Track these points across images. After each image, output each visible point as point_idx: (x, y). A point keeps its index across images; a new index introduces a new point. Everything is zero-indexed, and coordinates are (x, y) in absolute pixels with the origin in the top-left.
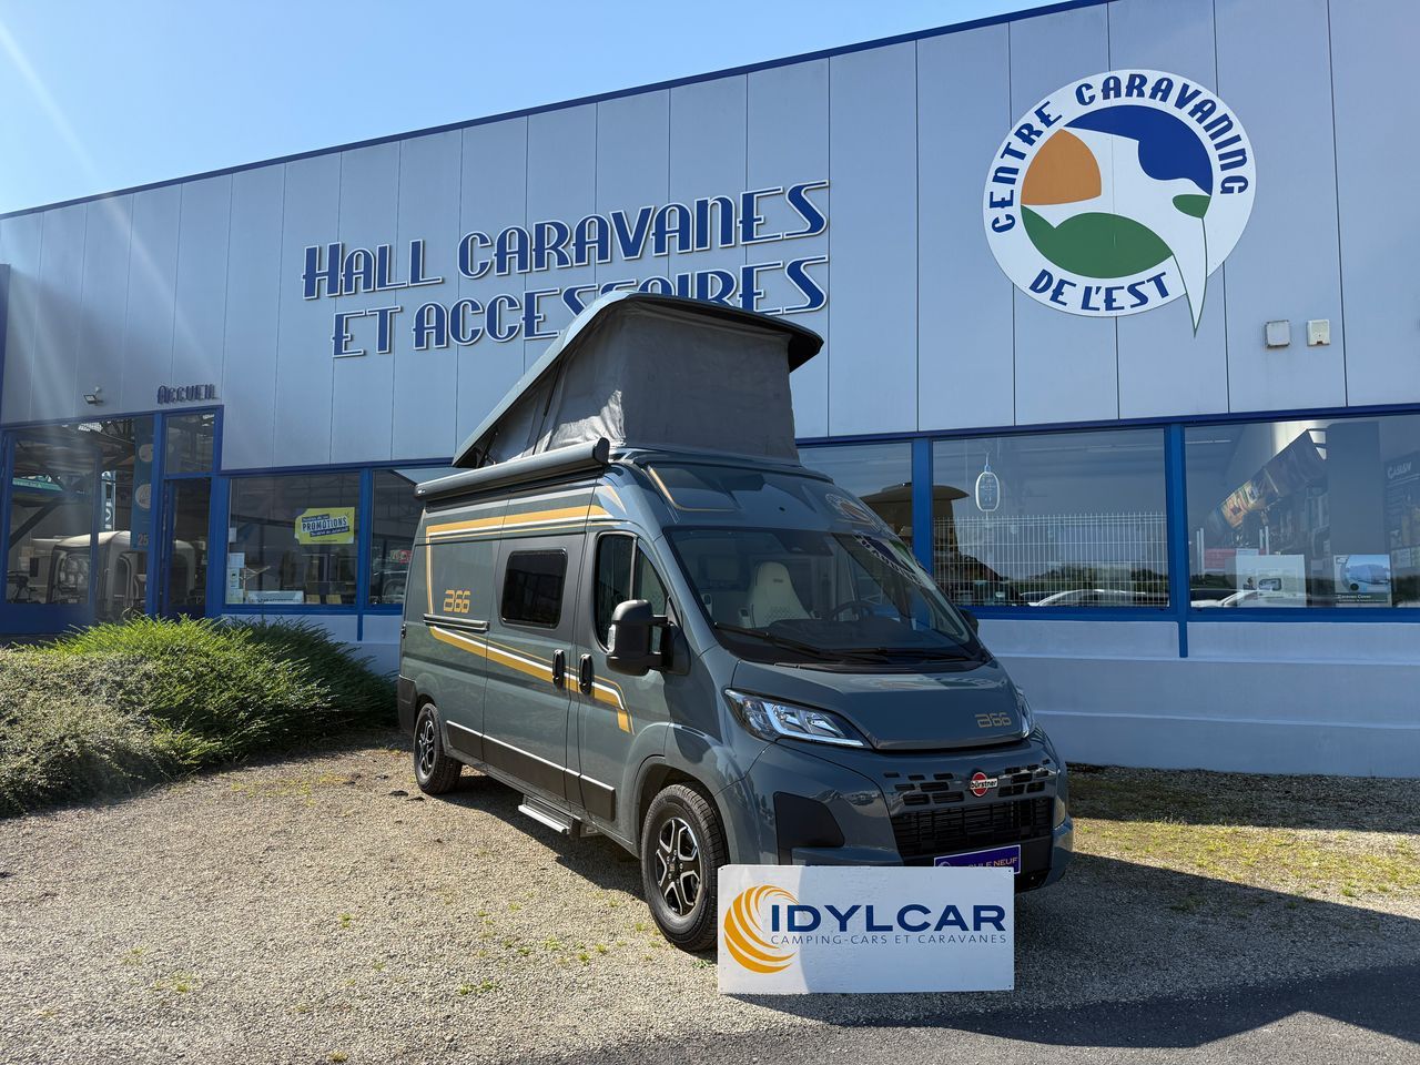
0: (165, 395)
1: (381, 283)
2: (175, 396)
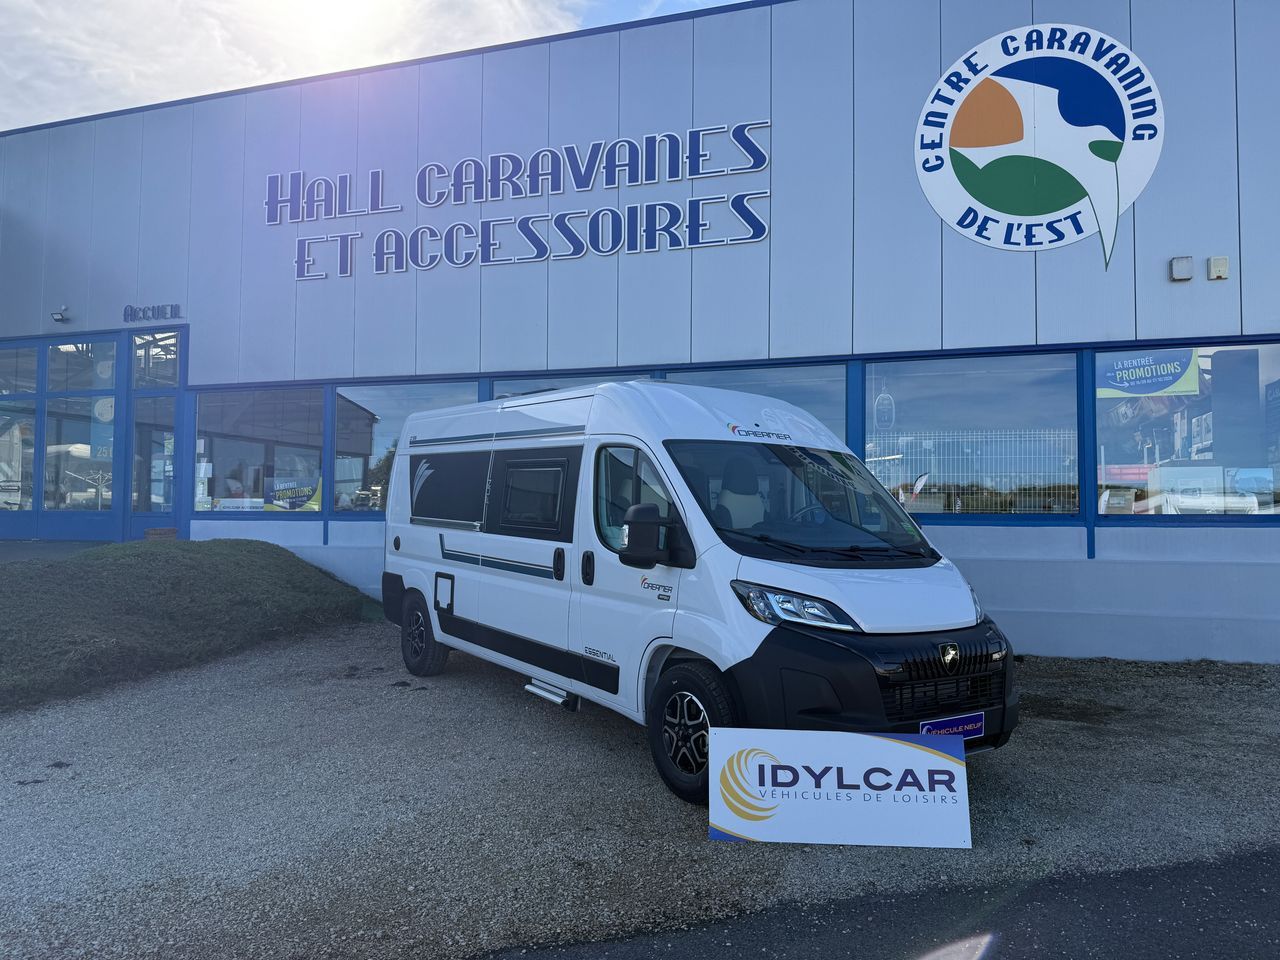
0: (131, 314)
1: (342, 210)
2: (141, 315)
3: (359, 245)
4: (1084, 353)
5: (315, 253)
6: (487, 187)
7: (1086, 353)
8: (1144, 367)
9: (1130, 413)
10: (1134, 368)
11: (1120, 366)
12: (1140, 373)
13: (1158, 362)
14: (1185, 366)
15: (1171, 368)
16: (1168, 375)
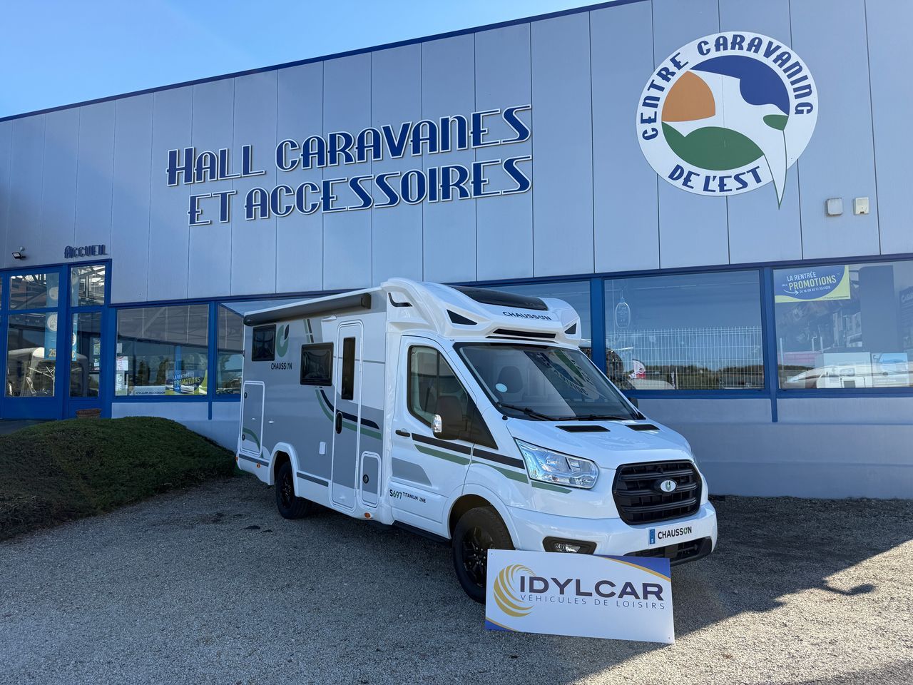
0: (70, 252)
1: (223, 175)
2: (77, 252)
3: (234, 199)
4: (764, 269)
5: (202, 206)
6: (327, 156)
7: (767, 270)
8: (809, 279)
9: (800, 313)
10: (802, 280)
11: (792, 279)
12: (806, 283)
13: (819, 276)
14: (839, 279)
15: (828, 280)
16: (827, 285)
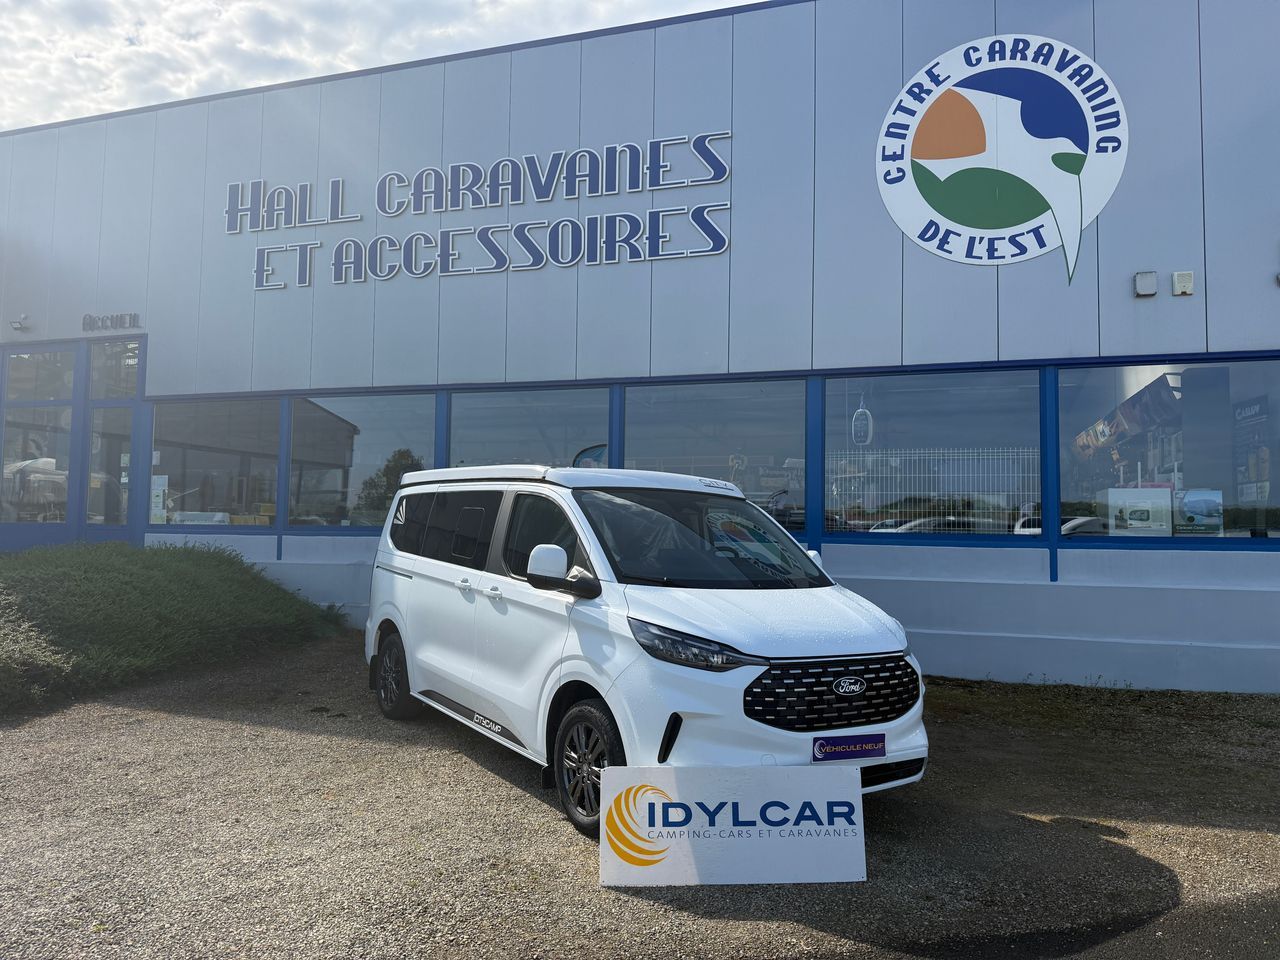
0: (89, 323)
1: (302, 219)
2: (100, 324)
3: (317, 253)
4: (1047, 368)
5: (274, 262)
6: (447, 196)
7: (1050, 370)
